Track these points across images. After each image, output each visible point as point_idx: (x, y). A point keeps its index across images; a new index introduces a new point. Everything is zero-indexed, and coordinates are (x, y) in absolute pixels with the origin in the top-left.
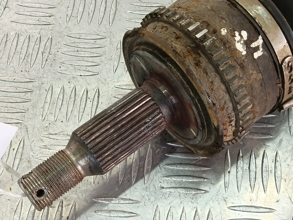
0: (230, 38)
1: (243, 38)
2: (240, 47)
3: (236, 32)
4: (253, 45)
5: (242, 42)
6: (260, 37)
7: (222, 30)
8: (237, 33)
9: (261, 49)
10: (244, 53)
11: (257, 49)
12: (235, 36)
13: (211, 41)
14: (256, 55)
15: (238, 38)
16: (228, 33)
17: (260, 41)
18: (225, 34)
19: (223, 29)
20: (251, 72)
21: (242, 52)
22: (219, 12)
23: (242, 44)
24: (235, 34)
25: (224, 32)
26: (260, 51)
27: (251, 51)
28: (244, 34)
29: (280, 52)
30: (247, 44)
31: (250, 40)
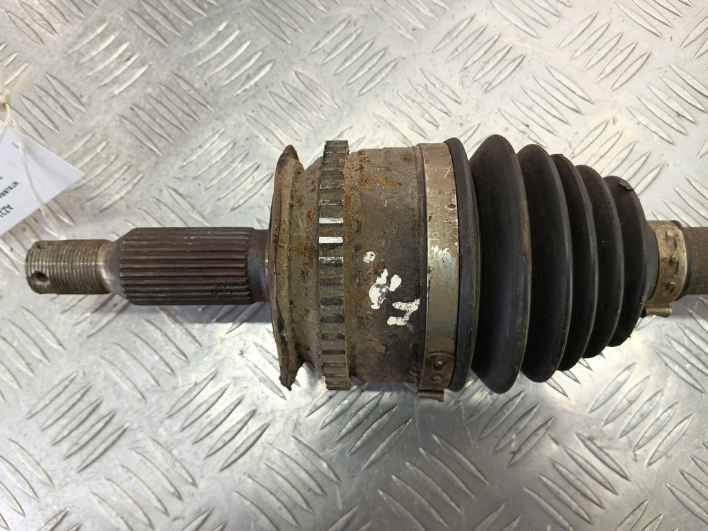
0: (370, 274)
1: (389, 286)
2: (375, 295)
3: (386, 271)
4: (397, 305)
5: (384, 290)
6: (417, 302)
7: (369, 253)
8: (385, 273)
9: (407, 318)
10: (375, 307)
11: (401, 314)
12: (380, 276)
13: (333, 260)
14: (392, 321)
15: (382, 280)
16: (374, 264)
17: (414, 306)
18: (368, 262)
19: (372, 253)
20: (370, 336)
21: (373, 304)
22: (391, 222)
23: (383, 293)
24: (382, 272)
25: (369, 257)
26: (404, 320)
27: (388, 309)
28: (396, 282)
30: (390, 298)
31: (398, 295)
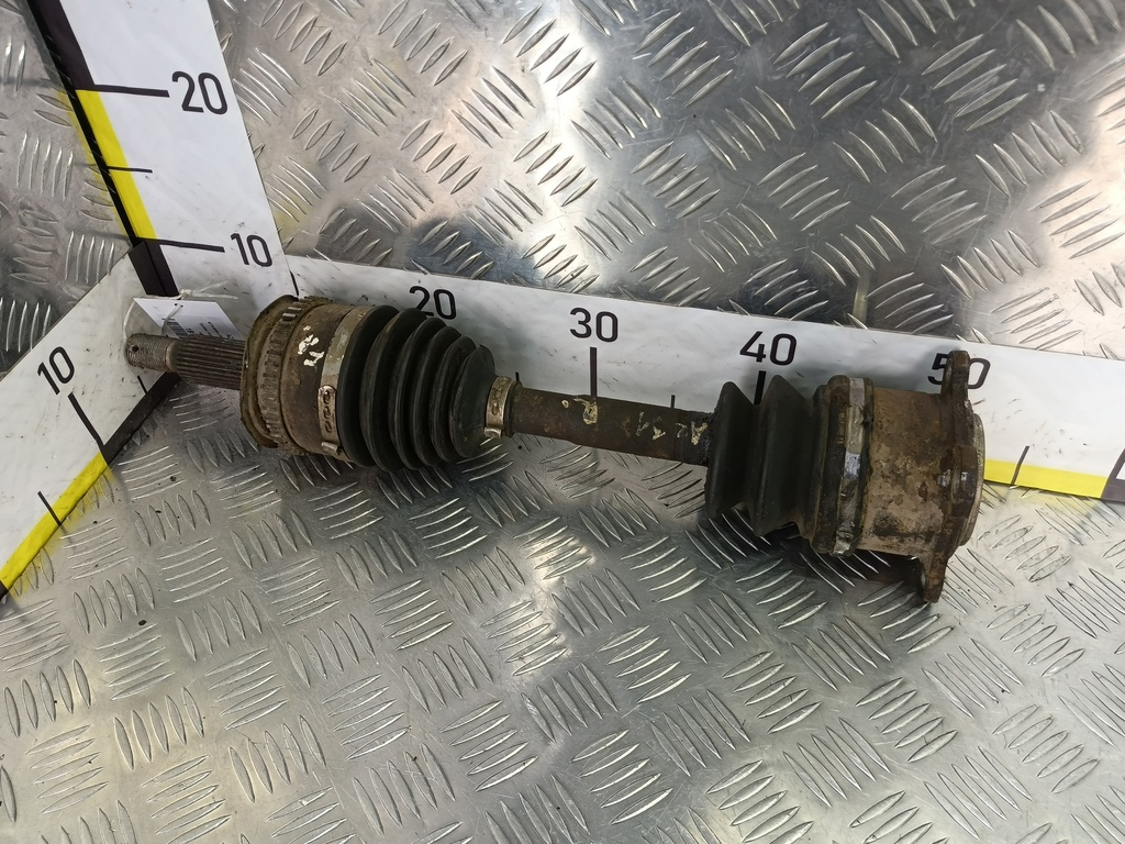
0: (303, 336)
1: (311, 343)
2: (302, 346)
3: (311, 335)
4: (312, 354)
5: (308, 345)
6: (323, 353)
7: (307, 326)
8: (311, 337)
9: (315, 362)
10: (300, 354)
11: (312, 358)
12: (308, 337)
14: (307, 362)
15: (308, 340)
17: (321, 355)
18: (305, 330)
20: (293, 370)
21: (299, 352)
23: (306, 346)
25: (305, 328)
26: (313, 362)
27: (307, 355)
28: (316, 341)
29: (327, 377)
30: (310, 348)
31: (315, 348)
